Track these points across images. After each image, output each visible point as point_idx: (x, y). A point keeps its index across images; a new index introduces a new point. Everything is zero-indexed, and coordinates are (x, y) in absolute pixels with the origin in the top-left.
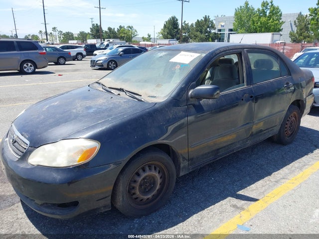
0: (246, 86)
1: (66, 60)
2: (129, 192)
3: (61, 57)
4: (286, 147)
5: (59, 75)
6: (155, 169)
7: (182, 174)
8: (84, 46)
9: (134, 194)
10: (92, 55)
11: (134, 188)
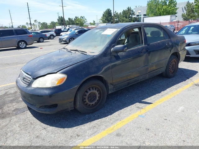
0: (144, 45)
1: (44, 40)
2: (83, 101)
3: (41, 38)
4: (170, 79)
5: (41, 48)
6: (95, 89)
7: (110, 92)
8: (54, 30)
9: (85, 102)
10: (60, 36)
11: (85, 99)
